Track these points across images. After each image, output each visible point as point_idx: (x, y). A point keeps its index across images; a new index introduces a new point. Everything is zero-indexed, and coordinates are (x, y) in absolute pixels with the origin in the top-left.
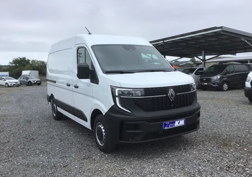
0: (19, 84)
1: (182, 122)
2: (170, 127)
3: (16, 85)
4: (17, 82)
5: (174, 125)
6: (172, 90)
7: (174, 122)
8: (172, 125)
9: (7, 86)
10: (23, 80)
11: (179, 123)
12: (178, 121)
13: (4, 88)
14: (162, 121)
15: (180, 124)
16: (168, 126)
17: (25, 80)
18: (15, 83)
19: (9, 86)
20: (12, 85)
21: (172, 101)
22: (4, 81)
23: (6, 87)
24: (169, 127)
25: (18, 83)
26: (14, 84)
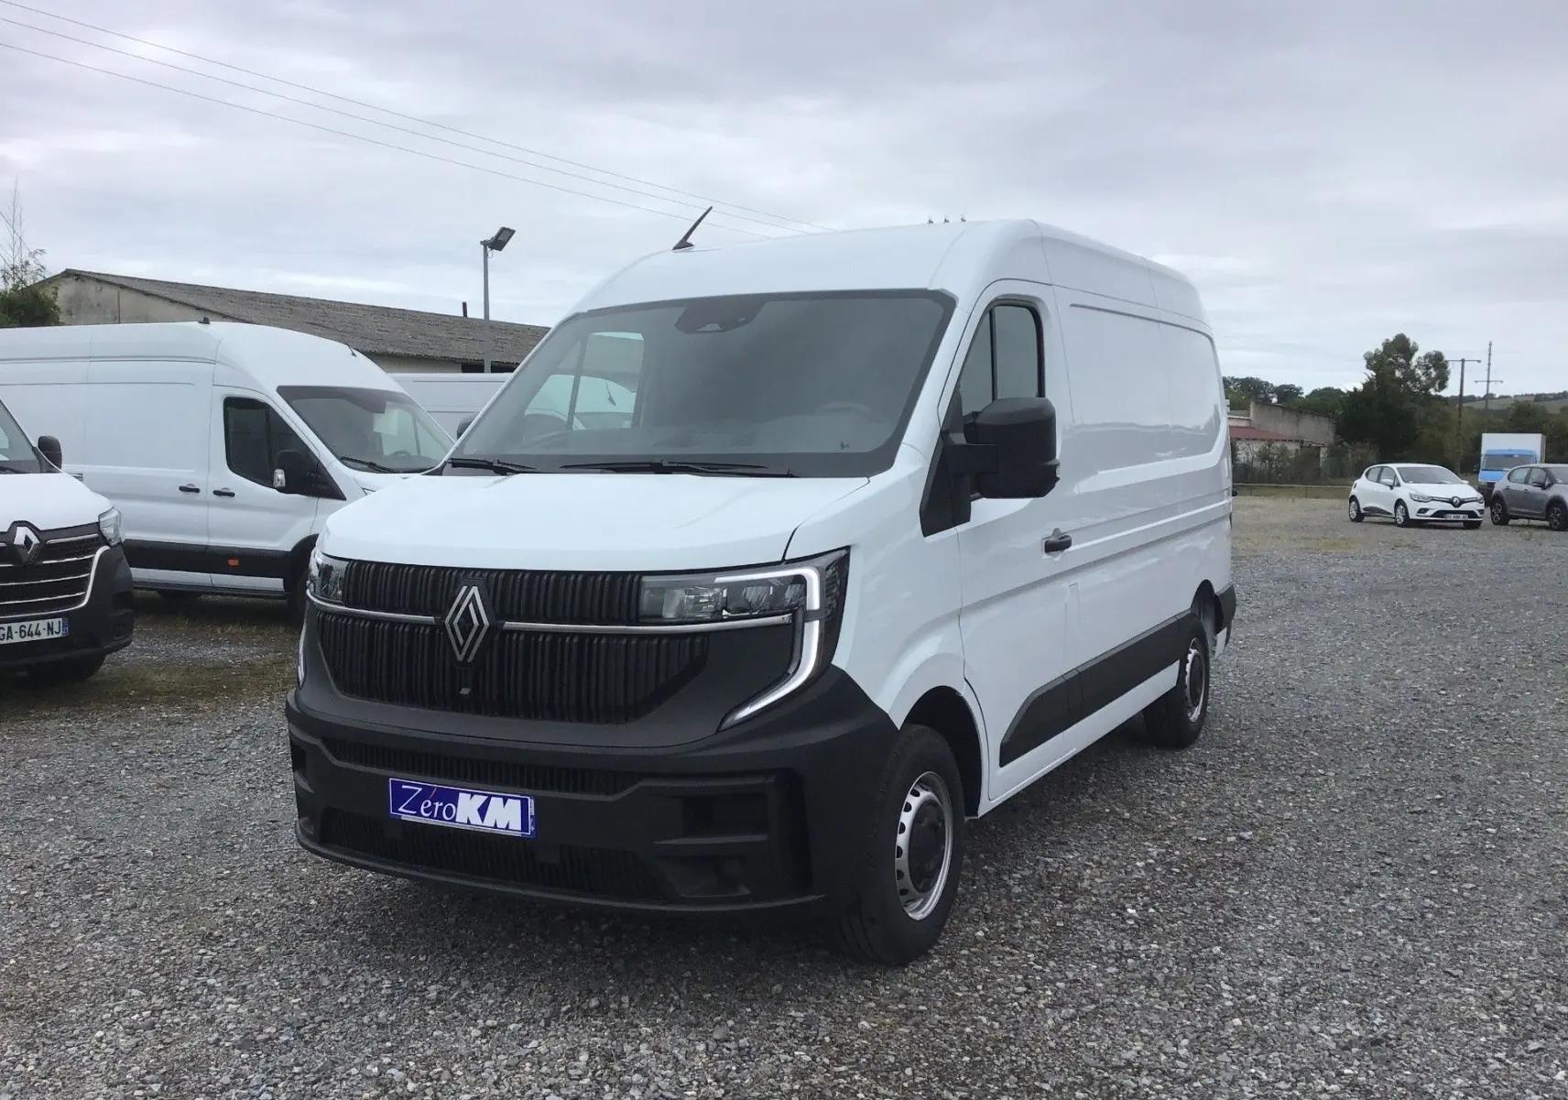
0: (1471, 514)
1: (506, 815)
2: (424, 819)
3: (1452, 517)
4: (1462, 502)
5: (449, 812)
6: (475, 590)
7: (453, 798)
8: (441, 809)
9: (1401, 518)
10: (1525, 487)
11: (483, 811)
12: (480, 800)
13: (1387, 528)
14: (384, 766)
15: (489, 821)
16: (415, 806)
17: (1530, 488)
18: (1449, 507)
19: (1409, 523)
20: (1429, 513)
21: (460, 658)
22: (1392, 487)
23: (1395, 524)
24: (419, 814)
25: (1464, 507)
26: (1440, 513)
